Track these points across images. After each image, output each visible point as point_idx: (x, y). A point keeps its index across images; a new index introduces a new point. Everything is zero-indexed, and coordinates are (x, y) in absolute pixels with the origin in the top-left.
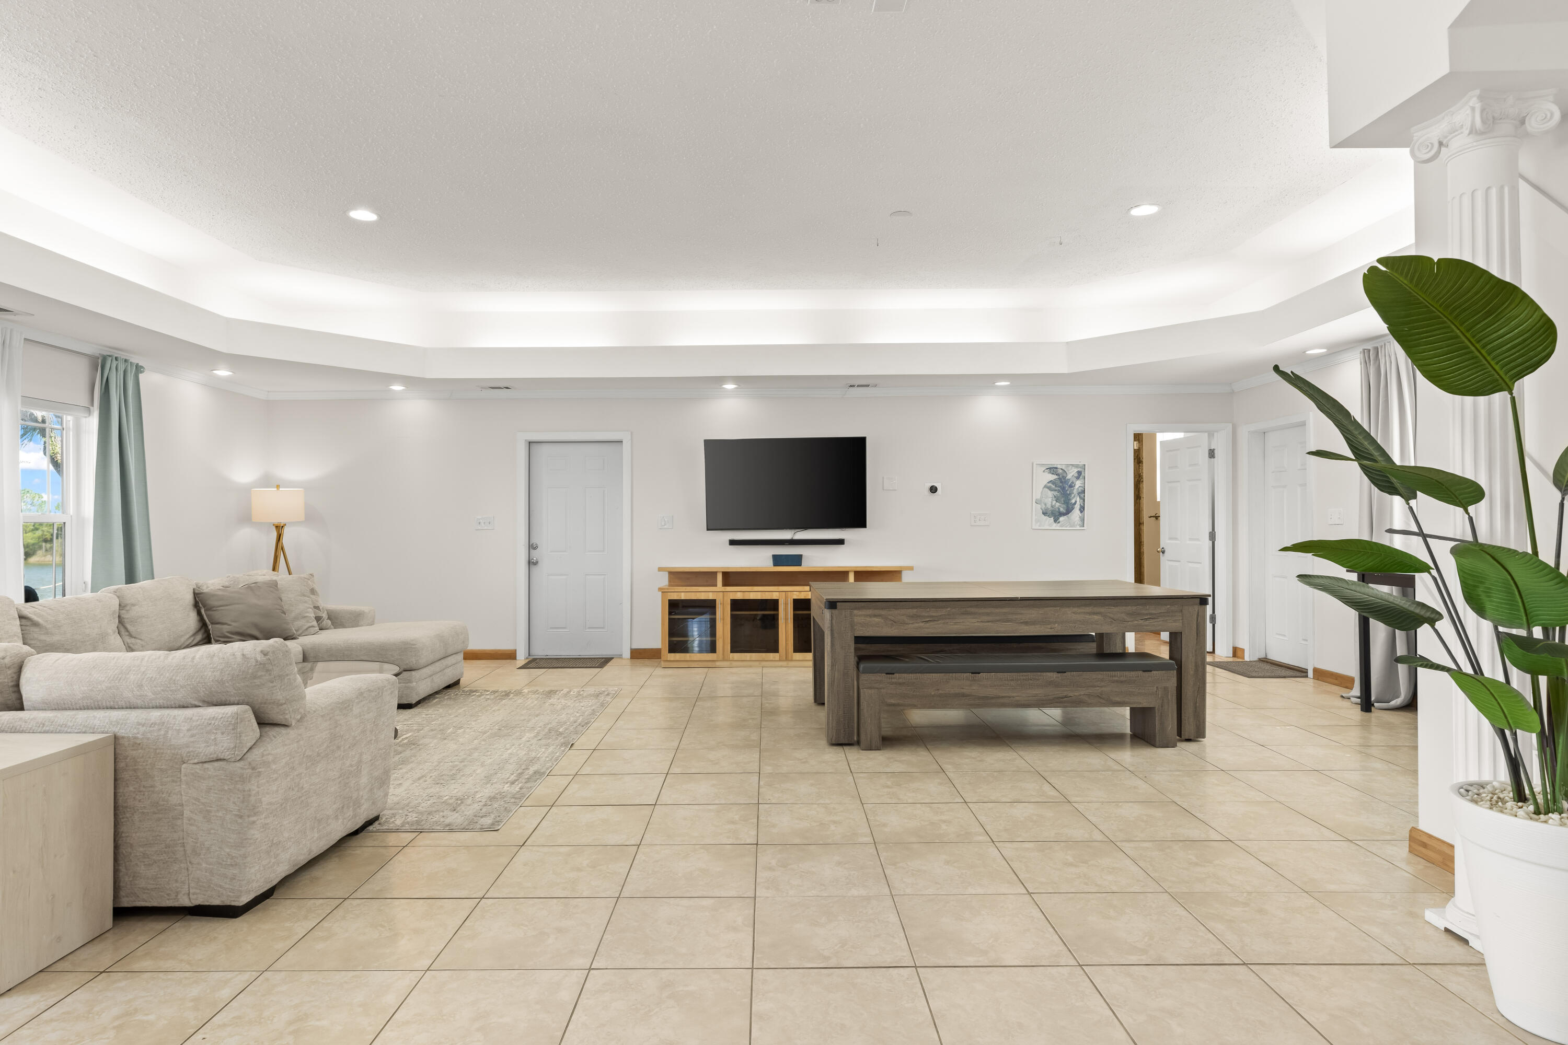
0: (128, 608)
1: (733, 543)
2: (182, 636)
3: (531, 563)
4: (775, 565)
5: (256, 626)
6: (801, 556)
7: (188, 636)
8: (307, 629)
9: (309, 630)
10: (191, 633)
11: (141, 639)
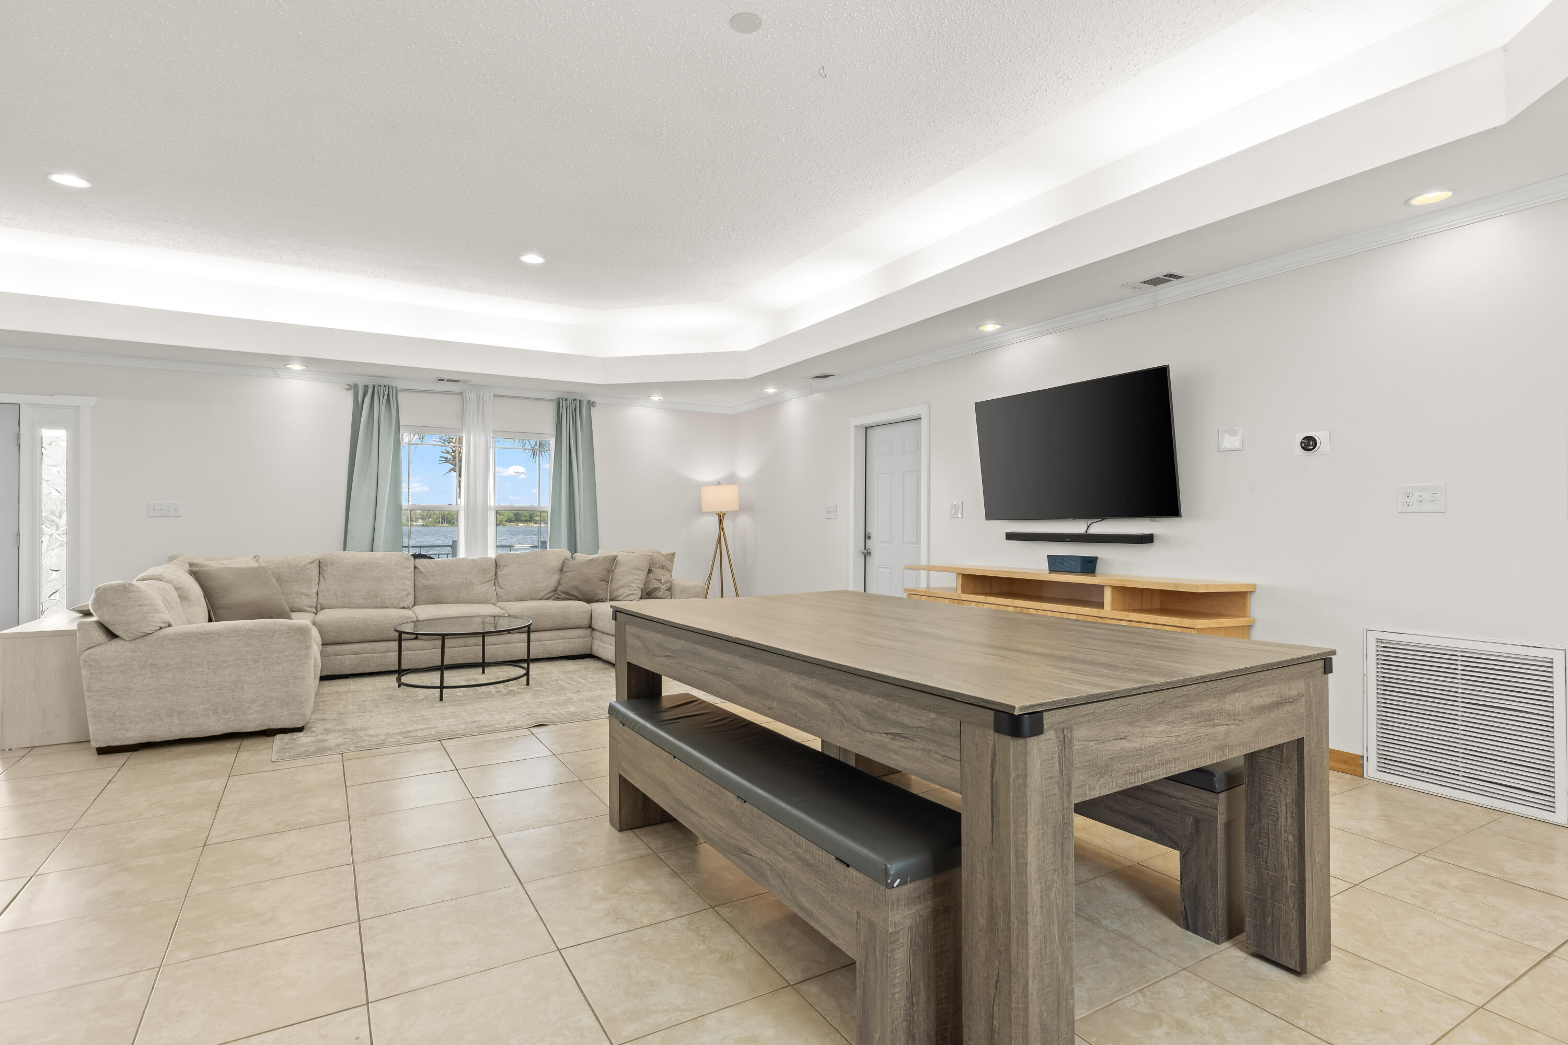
0: (501, 568)
1: (1010, 536)
2: (541, 591)
3: (867, 554)
4: (1052, 570)
5: (576, 588)
6: (1096, 558)
7: (546, 592)
8: (628, 595)
9: (629, 597)
10: (550, 590)
11: (505, 590)
